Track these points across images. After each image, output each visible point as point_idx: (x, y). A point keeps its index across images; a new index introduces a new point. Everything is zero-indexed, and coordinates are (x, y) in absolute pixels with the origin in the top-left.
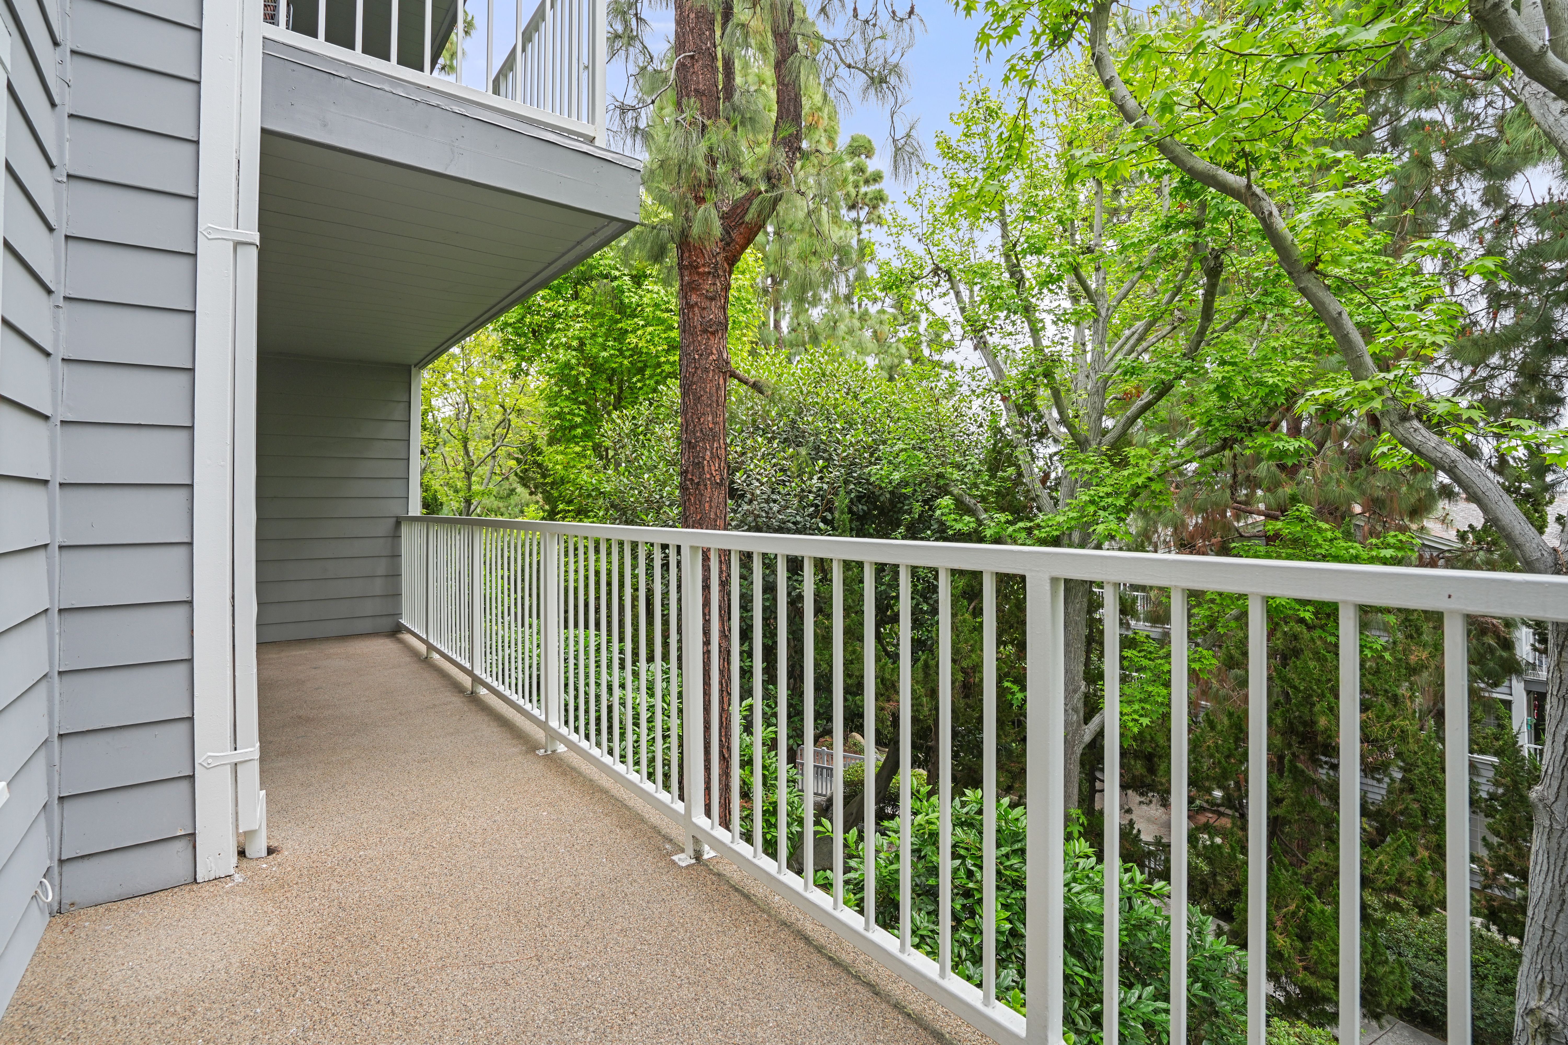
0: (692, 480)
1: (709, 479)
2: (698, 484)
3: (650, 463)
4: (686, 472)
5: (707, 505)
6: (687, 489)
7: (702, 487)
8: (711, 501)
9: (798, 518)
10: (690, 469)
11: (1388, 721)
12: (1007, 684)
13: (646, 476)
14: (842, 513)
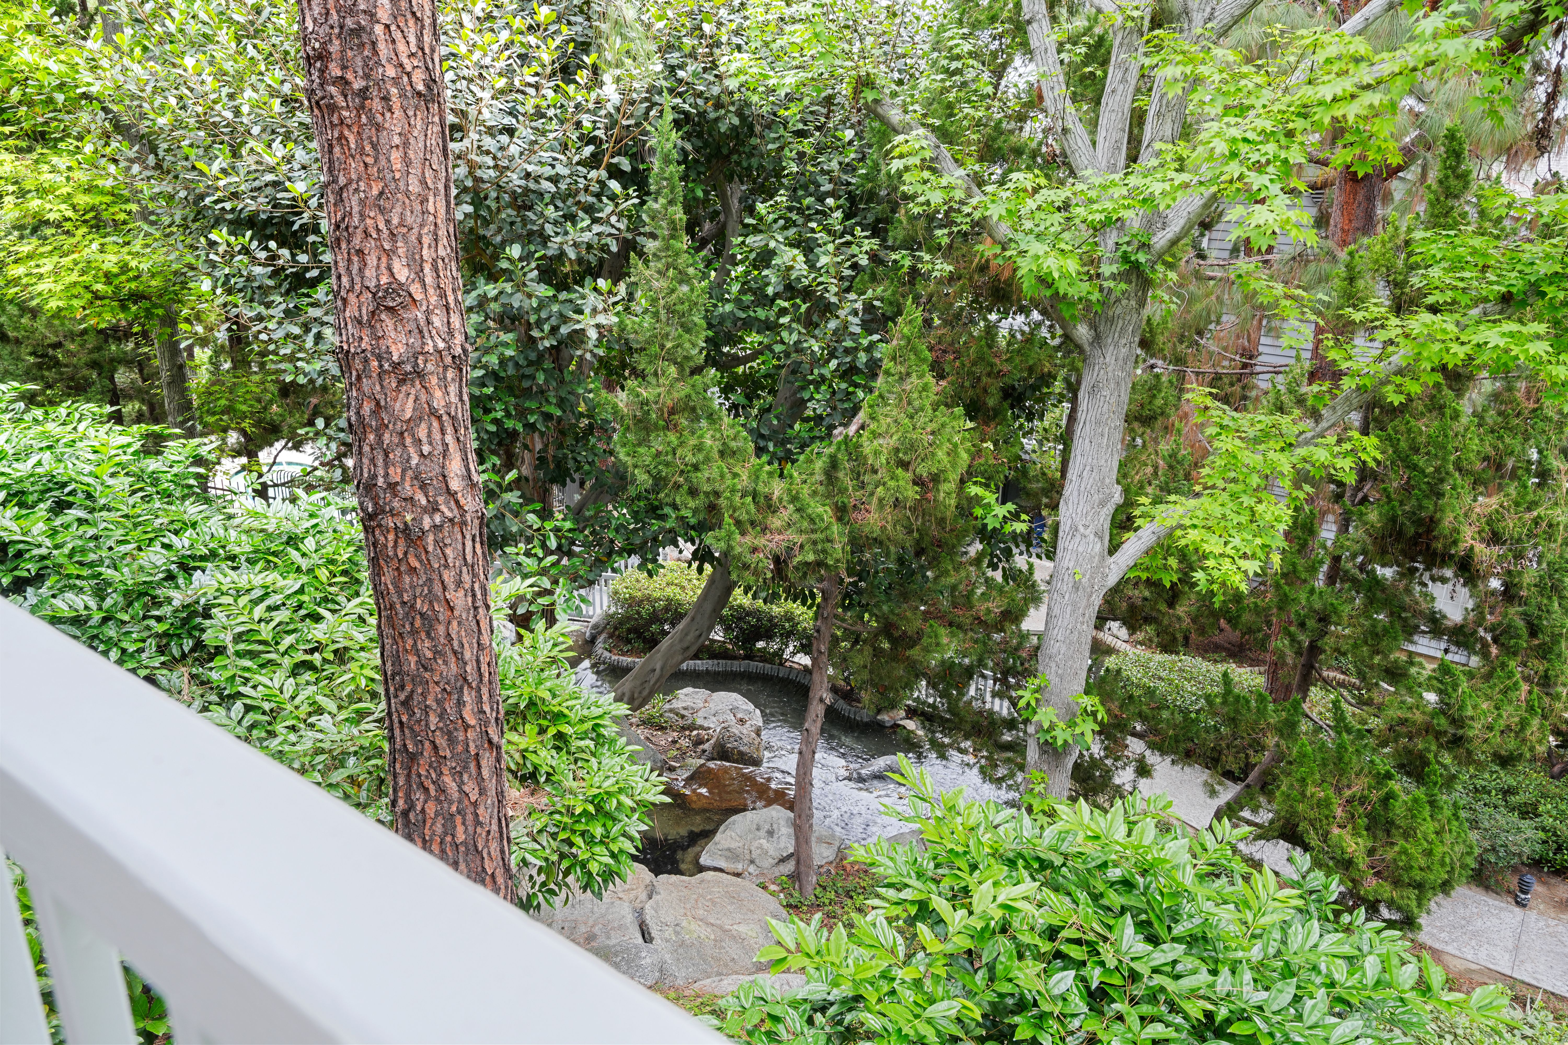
0: (343, 81)
1: (396, 81)
2: (363, 93)
3: (193, 28)
4: (323, 56)
5: (395, 155)
6: (333, 108)
7: (376, 105)
8: (406, 144)
9: (561, 170)
10: (335, 47)
11: (1529, 509)
12: (974, 490)
13: (189, 62)
14: (667, 160)
